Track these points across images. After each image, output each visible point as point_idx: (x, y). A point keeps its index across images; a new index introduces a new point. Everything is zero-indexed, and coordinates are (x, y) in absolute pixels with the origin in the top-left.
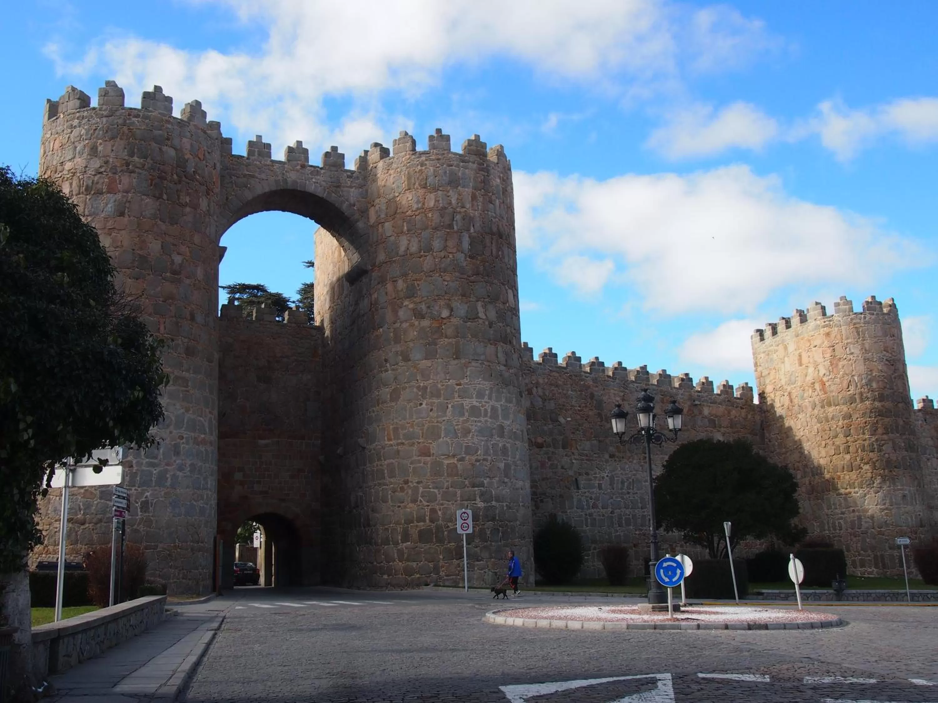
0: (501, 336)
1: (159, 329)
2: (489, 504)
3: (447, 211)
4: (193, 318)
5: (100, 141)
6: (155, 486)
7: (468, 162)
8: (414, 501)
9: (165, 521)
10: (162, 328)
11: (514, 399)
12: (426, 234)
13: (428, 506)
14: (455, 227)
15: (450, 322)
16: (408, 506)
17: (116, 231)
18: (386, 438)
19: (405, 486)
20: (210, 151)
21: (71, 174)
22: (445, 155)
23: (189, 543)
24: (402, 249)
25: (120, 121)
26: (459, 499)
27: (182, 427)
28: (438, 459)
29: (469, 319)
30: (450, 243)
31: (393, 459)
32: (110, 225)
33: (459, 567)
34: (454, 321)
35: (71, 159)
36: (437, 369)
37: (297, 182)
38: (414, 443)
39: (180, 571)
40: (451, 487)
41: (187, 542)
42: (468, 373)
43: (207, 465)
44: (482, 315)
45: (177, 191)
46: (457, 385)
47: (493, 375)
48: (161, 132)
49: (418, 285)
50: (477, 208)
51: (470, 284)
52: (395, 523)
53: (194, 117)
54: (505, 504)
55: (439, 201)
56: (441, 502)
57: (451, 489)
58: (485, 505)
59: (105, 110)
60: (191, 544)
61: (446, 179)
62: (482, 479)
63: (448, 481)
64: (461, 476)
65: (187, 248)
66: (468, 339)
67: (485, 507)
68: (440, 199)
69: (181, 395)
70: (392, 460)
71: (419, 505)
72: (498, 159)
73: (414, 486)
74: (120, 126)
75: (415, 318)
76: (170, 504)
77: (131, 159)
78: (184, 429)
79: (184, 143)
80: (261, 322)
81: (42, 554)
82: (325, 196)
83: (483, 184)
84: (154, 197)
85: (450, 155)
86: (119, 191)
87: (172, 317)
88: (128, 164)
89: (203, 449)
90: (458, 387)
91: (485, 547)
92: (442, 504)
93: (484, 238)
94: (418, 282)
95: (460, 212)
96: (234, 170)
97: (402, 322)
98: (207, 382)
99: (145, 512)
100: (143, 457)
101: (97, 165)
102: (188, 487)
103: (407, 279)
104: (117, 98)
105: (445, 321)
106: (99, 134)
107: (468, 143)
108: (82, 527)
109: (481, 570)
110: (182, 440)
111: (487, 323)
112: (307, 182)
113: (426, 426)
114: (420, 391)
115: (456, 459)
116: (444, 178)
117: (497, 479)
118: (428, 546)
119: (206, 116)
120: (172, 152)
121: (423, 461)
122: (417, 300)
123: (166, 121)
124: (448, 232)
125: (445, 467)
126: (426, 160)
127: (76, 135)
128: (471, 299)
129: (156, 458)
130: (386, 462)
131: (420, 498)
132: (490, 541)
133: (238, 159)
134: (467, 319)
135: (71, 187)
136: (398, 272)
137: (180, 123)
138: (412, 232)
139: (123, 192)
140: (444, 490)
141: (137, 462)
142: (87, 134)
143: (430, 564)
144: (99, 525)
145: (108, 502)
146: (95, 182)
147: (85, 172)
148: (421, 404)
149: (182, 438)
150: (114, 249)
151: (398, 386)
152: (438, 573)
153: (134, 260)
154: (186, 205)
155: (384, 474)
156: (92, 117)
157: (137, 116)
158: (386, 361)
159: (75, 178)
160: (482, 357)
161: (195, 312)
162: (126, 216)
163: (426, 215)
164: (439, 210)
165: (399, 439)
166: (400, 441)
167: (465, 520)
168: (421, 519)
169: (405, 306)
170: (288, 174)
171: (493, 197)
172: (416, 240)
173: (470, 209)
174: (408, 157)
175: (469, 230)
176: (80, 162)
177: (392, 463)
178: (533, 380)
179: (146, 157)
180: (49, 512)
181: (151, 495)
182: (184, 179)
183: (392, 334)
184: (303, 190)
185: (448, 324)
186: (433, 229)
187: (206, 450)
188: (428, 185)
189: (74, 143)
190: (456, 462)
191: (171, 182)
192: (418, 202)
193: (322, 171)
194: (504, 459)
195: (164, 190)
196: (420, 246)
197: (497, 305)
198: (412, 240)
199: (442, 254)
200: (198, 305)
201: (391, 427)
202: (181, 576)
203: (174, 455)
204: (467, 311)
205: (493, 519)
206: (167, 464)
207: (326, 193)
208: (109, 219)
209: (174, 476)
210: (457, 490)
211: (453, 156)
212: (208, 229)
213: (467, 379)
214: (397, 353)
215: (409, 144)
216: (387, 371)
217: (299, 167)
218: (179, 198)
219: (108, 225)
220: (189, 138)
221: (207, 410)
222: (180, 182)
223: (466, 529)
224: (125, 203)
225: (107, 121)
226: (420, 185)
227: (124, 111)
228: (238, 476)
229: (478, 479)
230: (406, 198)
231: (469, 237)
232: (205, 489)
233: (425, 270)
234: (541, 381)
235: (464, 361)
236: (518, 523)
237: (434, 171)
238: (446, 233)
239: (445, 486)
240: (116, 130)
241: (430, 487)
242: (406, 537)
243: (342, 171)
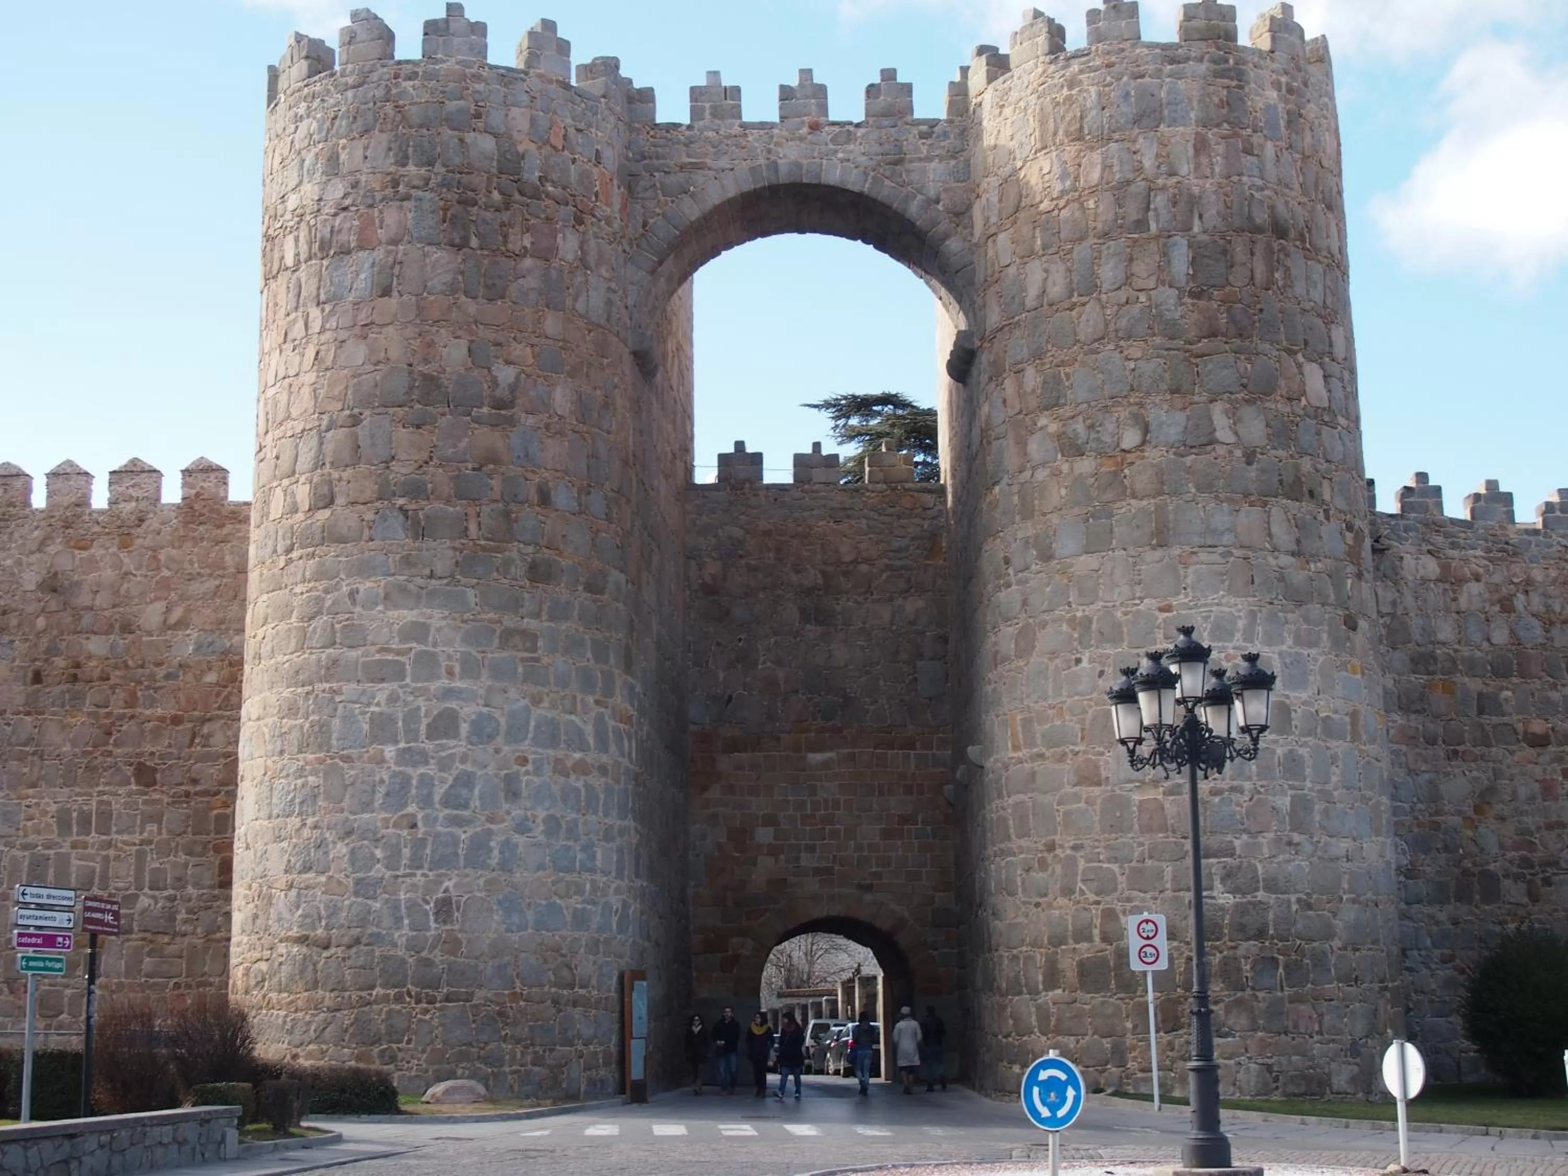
0: (1281, 481)
1: (466, 529)
2: (1249, 897)
3: (1132, 188)
4: (545, 498)
5: (343, 141)
6: (465, 867)
7: (1187, 59)
8: (1068, 891)
9: (488, 942)
10: (473, 527)
11: (1325, 636)
12: (1082, 251)
13: (1098, 903)
14: (1153, 226)
15: (1143, 458)
16: (1055, 904)
17: (376, 329)
18: (1010, 745)
19: (1049, 857)
20: (582, 126)
21: (297, 219)
22: (1126, 53)
23: (546, 989)
24: (1033, 292)
25: (379, 93)
26: (1168, 885)
27: (526, 738)
28: (1118, 792)
29: (1192, 447)
30: (1139, 268)
31: (1025, 793)
32: (362, 318)
33: (1172, 1050)
34: (1153, 455)
35: (297, 186)
36: (1112, 574)
37: (798, 165)
38: (1065, 754)
39: (526, 1047)
40: (1151, 857)
41: (541, 986)
42: (1189, 581)
43: (592, 818)
44: (1224, 434)
45: (503, 225)
46: (1161, 610)
47: (1256, 580)
48: (461, 103)
49: (1067, 375)
50: (1208, 172)
51: (1193, 360)
52: (1030, 944)
53: (538, 56)
54: (1293, 898)
55: (1111, 166)
56: (1127, 893)
57: (1149, 863)
58: (1237, 900)
59: (352, 73)
60: (553, 990)
61: (1128, 110)
62: (1229, 838)
63: (1141, 844)
64: (1174, 832)
65: (529, 350)
66: (1188, 497)
67: (1237, 905)
68: (1115, 161)
69: (520, 670)
70: (1021, 797)
71: (1079, 902)
72: (1273, 39)
73: (1067, 856)
74: (379, 104)
75: (1063, 455)
76: (500, 903)
77: (402, 171)
78: (527, 742)
79: (513, 119)
80: (806, 487)
81: (261, 1008)
82: (866, 189)
83: (1225, 111)
84: (453, 245)
85: (1138, 51)
86: (380, 243)
87: (497, 501)
88: (395, 184)
89: (580, 784)
90: (1166, 615)
91: (1239, 1003)
92: (1129, 900)
93: (1230, 242)
94: (1067, 370)
95: (1164, 188)
96: (658, 158)
97: (1034, 468)
98: (587, 637)
99: (445, 922)
100: (437, 806)
101: (339, 194)
102: (541, 867)
103: (1043, 364)
104: (372, 43)
105: (1130, 457)
106: (341, 126)
107: (1185, 14)
108: (326, 954)
109: (1229, 1059)
110: (524, 765)
111: (1238, 453)
112: (824, 162)
113: (1090, 711)
114: (1074, 629)
115: (1161, 789)
116: (1124, 108)
117: (1271, 835)
118: (1098, 998)
119: (569, 50)
120: (487, 144)
121: (1084, 796)
122: (1066, 411)
123: (474, 76)
124: (1135, 241)
125: (1135, 809)
126: (1081, 72)
127: (302, 136)
128: (1196, 398)
129: (466, 806)
130: (1011, 801)
131: (1080, 884)
132: (1253, 989)
133: (668, 132)
134: (1185, 447)
135: (297, 246)
136: (1025, 350)
137: (506, 76)
138: (1051, 251)
139: (389, 243)
140: (1134, 864)
141: (426, 818)
142: (320, 129)
143: (1104, 1041)
144: (354, 950)
145: (370, 902)
146: (336, 229)
147: (319, 210)
148: (1078, 661)
149: (524, 761)
150: (373, 368)
151: (1031, 620)
152: (1122, 1064)
153: (411, 388)
154: (525, 252)
155: (1007, 827)
156: (328, 91)
157: (412, 76)
158: (1007, 561)
159: (303, 226)
160: (1227, 539)
161: (550, 485)
162: (395, 293)
163: (1082, 204)
164: (1112, 188)
165: (1036, 746)
166: (1035, 750)
167: (1148, 938)
168: (1082, 935)
169: (1041, 428)
170: (780, 150)
171: (1257, 139)
172: (1062, 268)
173: (1191, 177)
174: (1040, 70)
175: (1191, 229)
176: (310, 190)
177: (1022, 802)
178: (1515, 575)
179: (431, 163)
180: (270, 922)
181: (455, 886)
182: (517, 196)
183: (1016, 498)
184: (815, 181)
185: (1138, 462)
186: (1099, 238)
187: (586, 785)
188: (1086, 132)
189: (299, 153)
190: (1160, 797)
191: (487, 208)
192: (1063, 177)
193: (860, 132)
194: (1291, 787)
195: (473, 229)
196: (1071, 281)
197: (1267, 405)
198: (1053, 268)
199: (1122, 295)
200: (557, 471)
201: (1019, 717)
202: (529, 1058)
203: (506, 799)
204: (1186, 428)
205: (1261, 934)
206: (491, 820)
207: (870, 180)
208: (361, 306)
209: (507, 845)
210: (1164, 865)
211: (1146, 51)
212: (582, 299)
213: (1186, 596)
214: (1027, 542)
215: (1042, 40)
216: (1009, 586)
217: (805, 130)
218: (505, 242)
219: (359, 318)
220: (527, 107)
221: (591, 699)
222: (507, 206)
223: (1153, 959)
224: (392, 268)
225: (355, 96)
226: (1067, 134)
227: (385, 70)
228: (764, 835)
229: (1219, 837)
230: (1038, 169)
231: (1190, 246)
232: (587, 871)
233: (1083, 338)
234: (1538, 575)
235: (1178, 551)
236: (1337, 943)
237: (1100, 95)
238: (1129, 243)
239: (1136, 854)
240: (371, 113)
241: (1101, 857)
242: (1053, 978)
243: (907, 124)
